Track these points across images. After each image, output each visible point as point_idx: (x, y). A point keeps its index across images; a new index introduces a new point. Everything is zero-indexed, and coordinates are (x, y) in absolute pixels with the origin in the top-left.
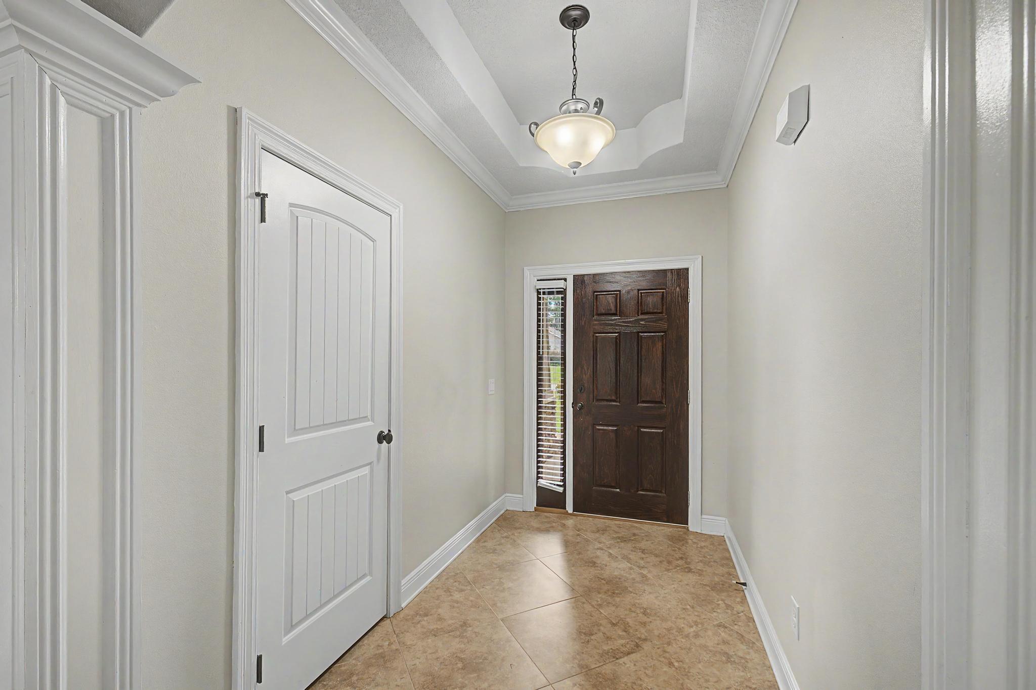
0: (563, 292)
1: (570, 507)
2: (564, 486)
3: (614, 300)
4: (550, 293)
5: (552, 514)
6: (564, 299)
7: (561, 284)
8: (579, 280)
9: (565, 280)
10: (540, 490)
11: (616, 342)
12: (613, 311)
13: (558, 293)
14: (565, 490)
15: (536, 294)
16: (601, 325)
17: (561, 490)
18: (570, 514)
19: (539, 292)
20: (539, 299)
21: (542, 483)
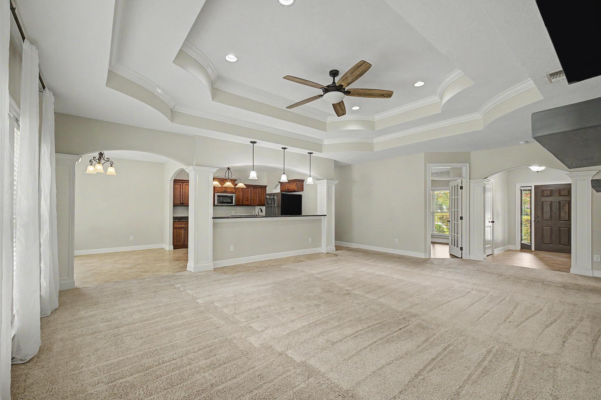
0: (531, 190)
1: (533, 249)
2: (531, 243)
3: (550, 192)
4: (525, 190)
5: (527, 250)
6: (531, 192)
7: (530, 188)
8: (536, 187)
9: (531, 187)
10: (522, 245)
11: (551, 204)
12: (549, 195)
13: (529, 190)
14: (531, 244)
15: (520, 191)
17: (530, 244)
18: (533, 251)
19: (521, 190)
20: (521, 192)
21: (522, 242)
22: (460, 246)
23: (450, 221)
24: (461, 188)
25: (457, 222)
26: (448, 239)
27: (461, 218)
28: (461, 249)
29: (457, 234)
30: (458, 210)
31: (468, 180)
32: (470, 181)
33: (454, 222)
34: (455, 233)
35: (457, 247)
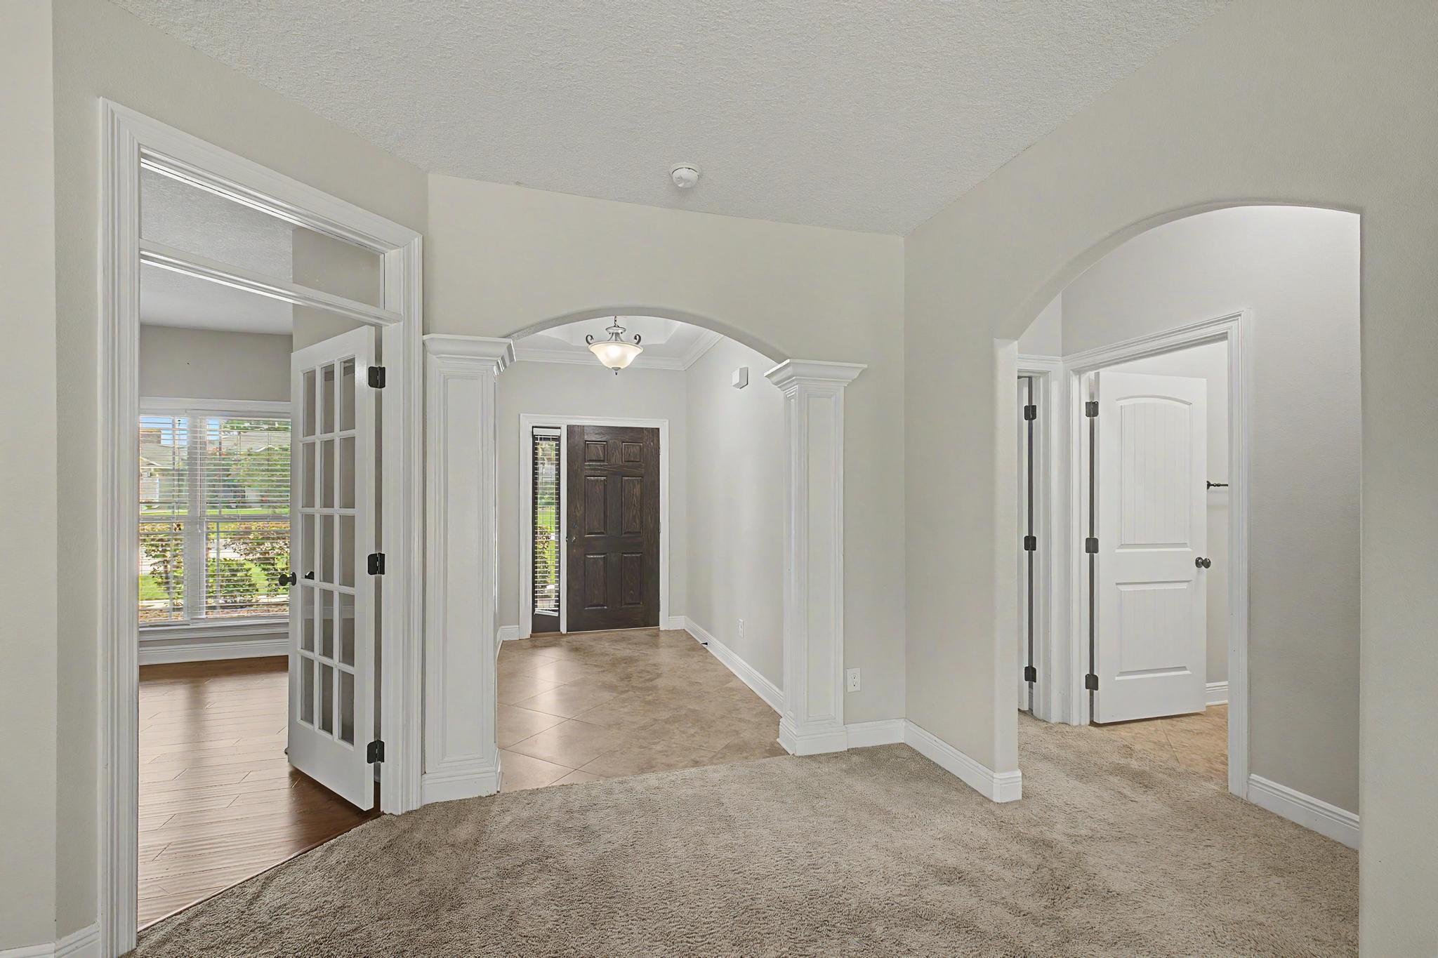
0: (558, 439)
1: (563, 629)
2: (559, 611)
3: (602, 449)
4: (545, 439)
5: (549, 636)
6: (558, 445)
7: (556, 433)
8: (571, 429)
9: (559, 428)
10: (535, 617)
11: (605, 485)
12: (602, 458)
13: (553, 439)
14: (559, 614)
15: (532, 439)
16: (592, 469)
17: (556, 614)
18: (564, 635)
19: (534, 438)
20: (534, 444)
21: (537, 611)
22: (364, 736)
23: (299, 577)
24: (377, 377)
25: (347, 590)
26: (286, 635)
27: (377, 564)
28: (376, 752)
29: (348, 657)
30: (349, 512)
31: (417, 337)
32: (427, 343)
33: (327, 586)
34: (328, 652)
35: (348, 735)
